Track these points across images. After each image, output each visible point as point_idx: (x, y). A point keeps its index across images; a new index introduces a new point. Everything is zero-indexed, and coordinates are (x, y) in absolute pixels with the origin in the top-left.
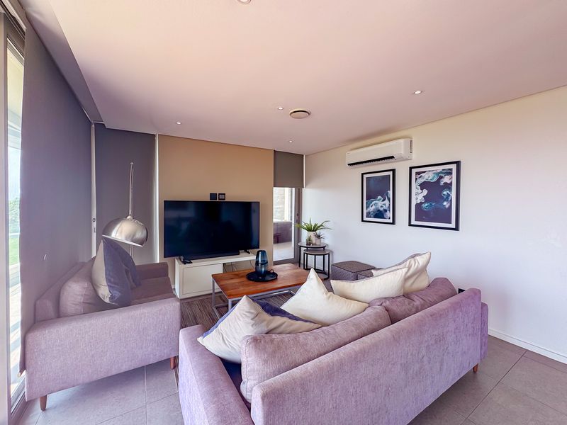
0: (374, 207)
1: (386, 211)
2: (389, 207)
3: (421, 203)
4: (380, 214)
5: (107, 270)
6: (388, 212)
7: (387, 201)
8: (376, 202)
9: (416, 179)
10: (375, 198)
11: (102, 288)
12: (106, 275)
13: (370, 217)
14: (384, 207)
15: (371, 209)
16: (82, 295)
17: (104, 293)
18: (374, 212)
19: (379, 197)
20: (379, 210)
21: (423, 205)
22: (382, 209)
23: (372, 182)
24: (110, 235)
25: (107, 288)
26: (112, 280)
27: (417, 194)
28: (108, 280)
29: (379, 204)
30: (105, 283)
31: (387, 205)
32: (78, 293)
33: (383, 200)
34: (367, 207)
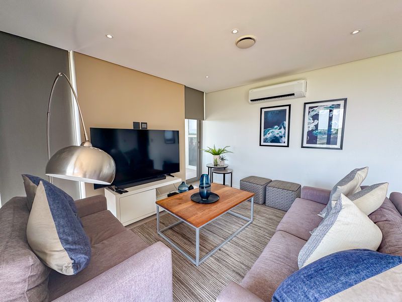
0: (271, 134)
1: (281, 137)
2: (284, 134)
3: (312, 130)
4: (276, 140)
5: (58, 226)
6: (283, 138)
7: (282, 130)
8: (273, 130)
9: (309, 112)
10: (272, 127)
11: (57, 255)
12: (59, 233)
13: (268, 142)
14: (280, 134)
15: (269, 136)
16: (25, 280)
17: (60, 263)
18: (271, 138)
19: (276, 127)
20: (275, 137)
21: (314, 132)
22: (278, 136)
23: (269, 114)
24: (63, 172)
25: (66, 253)
26: (70, 239)
27: (309, 123)
28: (64, 241)
29: (276, 131)
30: (59, 246)
31: (283, 133)
32: (17, 280)
33: (280, 129)
34: (264, 135)
